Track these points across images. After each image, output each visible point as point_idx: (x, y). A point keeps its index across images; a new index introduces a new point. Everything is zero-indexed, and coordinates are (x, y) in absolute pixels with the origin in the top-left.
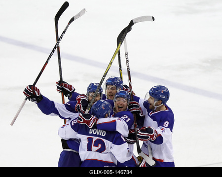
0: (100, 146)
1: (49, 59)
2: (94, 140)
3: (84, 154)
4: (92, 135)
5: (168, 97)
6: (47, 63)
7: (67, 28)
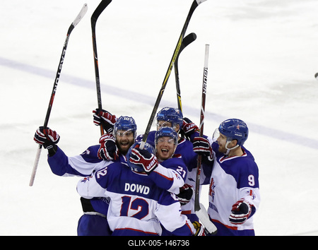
0: (140, 208)
1: (54, 88)
2: (132, 200)
3: (116, 221)
4: (129, 192)
5: (246, 136)
6: (53, 94)
7: (67, 41)
